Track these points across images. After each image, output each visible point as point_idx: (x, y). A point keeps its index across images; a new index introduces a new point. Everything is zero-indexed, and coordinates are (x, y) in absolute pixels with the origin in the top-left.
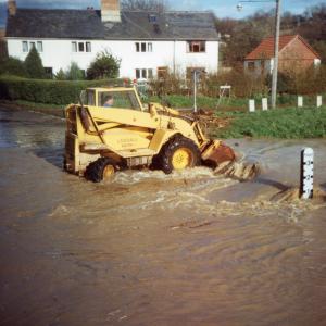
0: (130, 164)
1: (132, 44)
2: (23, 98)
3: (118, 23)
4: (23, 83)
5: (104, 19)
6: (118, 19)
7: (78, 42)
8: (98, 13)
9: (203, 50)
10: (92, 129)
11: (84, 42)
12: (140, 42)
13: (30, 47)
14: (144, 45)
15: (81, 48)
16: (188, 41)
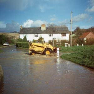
0: (38, 53)
1: (48, 35)
2: (21, 47)
3: (45, 30)
4: (21, 43)
5: (42, 29)
6: (45, 29)
7: (35, 35)
8: (41, 28)
9: (65, 36)
10: (32, 46)
11: (37, 34)
12: (50, 34)
13: (24, 36)
14: (51, 35)
15: (36, 36)
16: (61, 34)
